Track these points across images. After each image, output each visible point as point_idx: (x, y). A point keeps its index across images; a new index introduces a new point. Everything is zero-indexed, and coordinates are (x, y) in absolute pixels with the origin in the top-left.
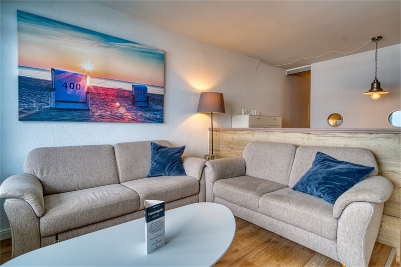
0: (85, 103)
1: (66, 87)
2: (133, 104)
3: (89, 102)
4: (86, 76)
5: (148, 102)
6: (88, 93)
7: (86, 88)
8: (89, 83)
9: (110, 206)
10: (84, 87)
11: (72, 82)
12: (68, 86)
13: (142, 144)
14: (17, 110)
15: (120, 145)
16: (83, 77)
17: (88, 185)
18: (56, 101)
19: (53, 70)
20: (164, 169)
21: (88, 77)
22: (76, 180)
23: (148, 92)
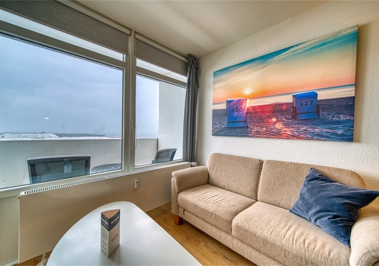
0: (245, 121)
1: (234, 111)
2: (294, 117)
3: (248, 120)
4: (246, 100)
5: (318, 112)
6: (247, 113)
7: (246, 110)
8: (249, 104)
10: (245, 109)
11: (237, 107)
12: (235, 110)
13: (298, 166)
14: (211, 129)
15: (269, 162)
16: (244, 101)
18: (228, 122)
19: (227, 101)
21: (248, 100)
23: (319, 98)
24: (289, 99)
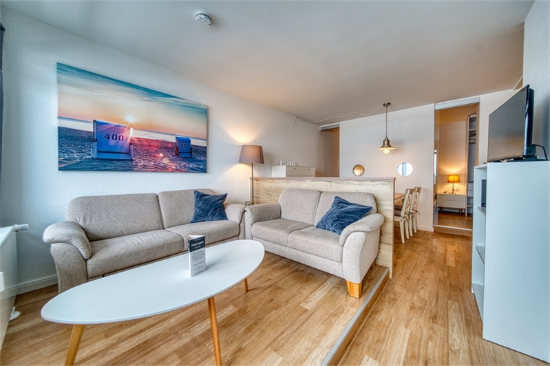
0: (128, 153)
1: (109, 138)
2: (177, 155)
3: (133, 153)
4: (129, 128)
5: (191, 153)
6: (131, 144)
7: (129, 141)
8: (132, 134)
9: (155, 248)
10: (127, 139)
11: (115, 133)
12: (111, 137)
13: (186, 192)
14: (56, 160)
15: (163, 193)
16: (126, 129)
17: (132, 231)
18: (98, 152)
19: (95, 121)
20: (207, 215)
21: (132, 129)
22: (120, 226)
23: (192, 144)
24: (173, 139)
